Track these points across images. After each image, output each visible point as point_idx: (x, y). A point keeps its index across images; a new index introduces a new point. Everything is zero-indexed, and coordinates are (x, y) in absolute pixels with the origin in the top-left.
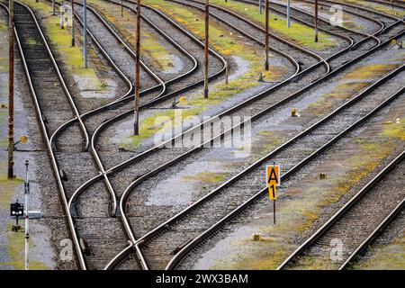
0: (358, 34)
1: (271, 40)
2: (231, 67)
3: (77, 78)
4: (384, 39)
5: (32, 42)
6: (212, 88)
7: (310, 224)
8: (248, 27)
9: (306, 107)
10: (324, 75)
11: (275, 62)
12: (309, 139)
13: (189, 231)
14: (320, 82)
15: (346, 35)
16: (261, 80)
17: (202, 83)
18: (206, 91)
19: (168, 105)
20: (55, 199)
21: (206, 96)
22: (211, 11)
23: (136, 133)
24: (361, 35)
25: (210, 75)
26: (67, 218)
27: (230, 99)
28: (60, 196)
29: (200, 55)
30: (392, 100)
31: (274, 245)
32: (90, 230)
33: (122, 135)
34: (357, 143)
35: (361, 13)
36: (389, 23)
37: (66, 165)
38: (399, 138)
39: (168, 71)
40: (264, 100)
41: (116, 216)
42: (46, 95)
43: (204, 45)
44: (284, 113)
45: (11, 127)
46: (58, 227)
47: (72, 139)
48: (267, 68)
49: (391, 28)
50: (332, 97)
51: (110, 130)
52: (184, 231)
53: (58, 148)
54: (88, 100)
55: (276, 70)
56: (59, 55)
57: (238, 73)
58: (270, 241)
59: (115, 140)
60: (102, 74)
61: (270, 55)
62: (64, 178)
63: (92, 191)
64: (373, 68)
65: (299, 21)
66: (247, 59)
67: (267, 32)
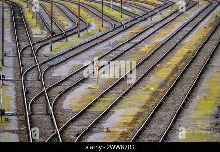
0: (136, 15)
2: (89, 26)
3: (33, 30)
4: (146, 16)
5: (18, 17)
6: (81, 34)
7: (110, 83)
9: (115, 41)
10: (123, 29)
11: (105, 24)
12: (114, 52)
13: (66, 85)
14: (121, 32)
15: (132, 15)
16: (100, 31)
17: (77, 32)
18: (79, 35)
19: (65, 40)
20: (18, 74)
21: (79, 37)
23: (51, 50)
24: (138, 15)
25: (81, 29)
26: (22, 81)
28: (21, 72)
30: (145, 38)
31: (96, 90)
32: (30, 85)
33: (46, 51)
34: (131, 54)
35: (139, 7)
36: (148, 11)
37: (24, 62)
39: (66, 27)
40: (100, 38)
41: (40, 80)
42: (21, 36)
44: (107, 43)
45: (3, 47)
46: (18, 84)
47: (28, 52)
48: (102, 27)
49: (148, 13)
50: (124, 37)
51: (42, 49)
52: (64, 85)
53: (22, 55)
54: (35, 38)
55: (106, 27)
56: (27, 22)
57: (92, 28)
58: (95, 89)
59: (44, 52)
60: (42, 29)
61: (104, 22)
62: (23, 66)
63: (32, 71)
64: (140, 27)
65: (116, 10)
66: (96, 23)
67: (102, 12)
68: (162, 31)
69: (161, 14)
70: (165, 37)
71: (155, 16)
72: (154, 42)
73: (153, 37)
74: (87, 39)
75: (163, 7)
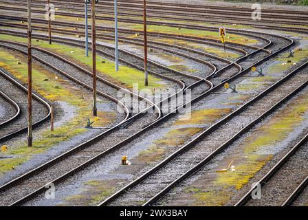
0: (189, 77)
1: (98, 83)
2: (57, 113)
4: (216, 82)
6: (37, 135)
8: (74, 70)
9: (137, 155)
10: (155, 121)
11: (104, 107)
12: (140, 188)
14: (151, 127)
15: (178, 78)
16: (89, 126)
17: (25, 131)
18: (30, 139)
21: (30, 145)
22: (34, 53)
24: (193, 78)
25: (34, 122)
27: (56, 147)
29: (23, 101)
34: (190, 192)
35: (193, 55)
36: (222, 66)
38: (234, 187)
40: (92, 148)
43: (27, 89)
44: (114, 162)
48: (95, 114)
49: (223, 71)
50: (163, 144)
55: (105, 115)
57: (64, 119)
61: (98, 99)
64: (206, 112)
65: (128, 64)
66: (74, 104)
67: (94, 76)
68: (272, 124)
69: (261, 74)
70: (285, 143)
71: (244, 81)
72: (254, 157)
73: (248, 141)
74: (55, 152)
75: (263, 55)
